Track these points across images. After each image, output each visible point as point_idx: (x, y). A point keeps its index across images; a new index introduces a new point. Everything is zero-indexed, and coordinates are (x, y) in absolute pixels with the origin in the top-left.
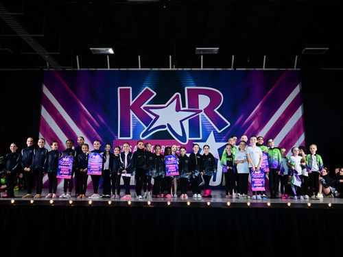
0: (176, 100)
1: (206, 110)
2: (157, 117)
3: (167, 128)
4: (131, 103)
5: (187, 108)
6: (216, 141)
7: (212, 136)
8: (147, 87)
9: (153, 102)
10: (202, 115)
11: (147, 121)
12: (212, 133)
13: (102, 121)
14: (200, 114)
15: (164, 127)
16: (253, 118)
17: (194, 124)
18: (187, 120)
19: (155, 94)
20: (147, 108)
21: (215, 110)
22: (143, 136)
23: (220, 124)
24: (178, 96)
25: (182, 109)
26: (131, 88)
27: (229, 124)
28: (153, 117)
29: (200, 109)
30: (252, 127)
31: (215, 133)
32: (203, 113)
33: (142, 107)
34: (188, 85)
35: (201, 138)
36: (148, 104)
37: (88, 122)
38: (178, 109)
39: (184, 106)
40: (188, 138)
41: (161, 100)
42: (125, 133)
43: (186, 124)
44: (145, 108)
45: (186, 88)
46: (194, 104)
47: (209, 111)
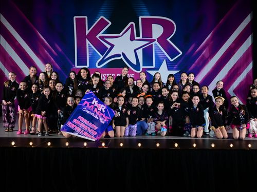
0: (130, 29)
1: (159, 40)
2: (112, 46)
3: (122, 57)
4: (87, 32)
5: (141, 37)
6: (168, 70)
7: (164, 64)
8: (102, 17)
9: (107, 32)
10: (156, 44)
11: (103, 50)
12: (165, 61)
13: (60, 50)
14: (153, 43)
15: (119, 55)
16: (204, 47)
17: (147, 52)
18: (141, 49)
19: (110, 23)
20: (102, 38)
21: (168, 40)
22: (99, 65)
23: (173, 53)
24: (132, 25)
25: (136, 38)
26: (86, 17)
27: (181, 53)
28: (109, 47)
29: (153, 38)
30: (203, 56)
31: (168, 61)
32: (156, 42)
33: (97, 37)
34: (142, 15)
35: (154, 67)
36: (103, 33)
37: (46, 51)
38: (132, 39)
39: (138, 35)
40: (142, 67)
41: (116, 29)
42: (82, 61)
43: (140, 53)
44: (100, 37)
45: (140, 18)
46: (148, 33)
47: (162, 40)
